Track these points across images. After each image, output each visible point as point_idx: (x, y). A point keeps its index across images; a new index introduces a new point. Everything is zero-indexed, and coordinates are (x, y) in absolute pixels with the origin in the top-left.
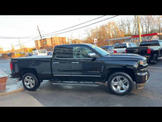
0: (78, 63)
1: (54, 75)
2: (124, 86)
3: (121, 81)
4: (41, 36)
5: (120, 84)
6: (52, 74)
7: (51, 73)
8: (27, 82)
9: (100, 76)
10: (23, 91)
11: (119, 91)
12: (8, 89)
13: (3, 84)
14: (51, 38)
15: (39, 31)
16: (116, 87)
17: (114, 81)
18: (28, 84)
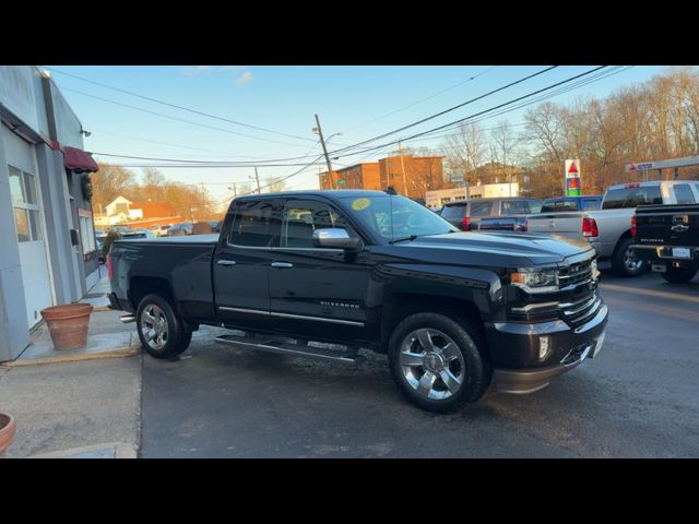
0: (290, 265)
1: (221, 308)
2: (446, 375)
3: (437, 352)
4: (326, 154)
5: (434, 362)
6: (215, 305)
7: (211, 300)
8: (150, 326)
9: (362, 324)
10: (133, 355)
11: (428, 391)
12: (96, 344)
13: (75, 326)
14: (382, 162)
15: (321, 135)
16: (419, 372)
17: (413, 350)
18: (152, 332)
